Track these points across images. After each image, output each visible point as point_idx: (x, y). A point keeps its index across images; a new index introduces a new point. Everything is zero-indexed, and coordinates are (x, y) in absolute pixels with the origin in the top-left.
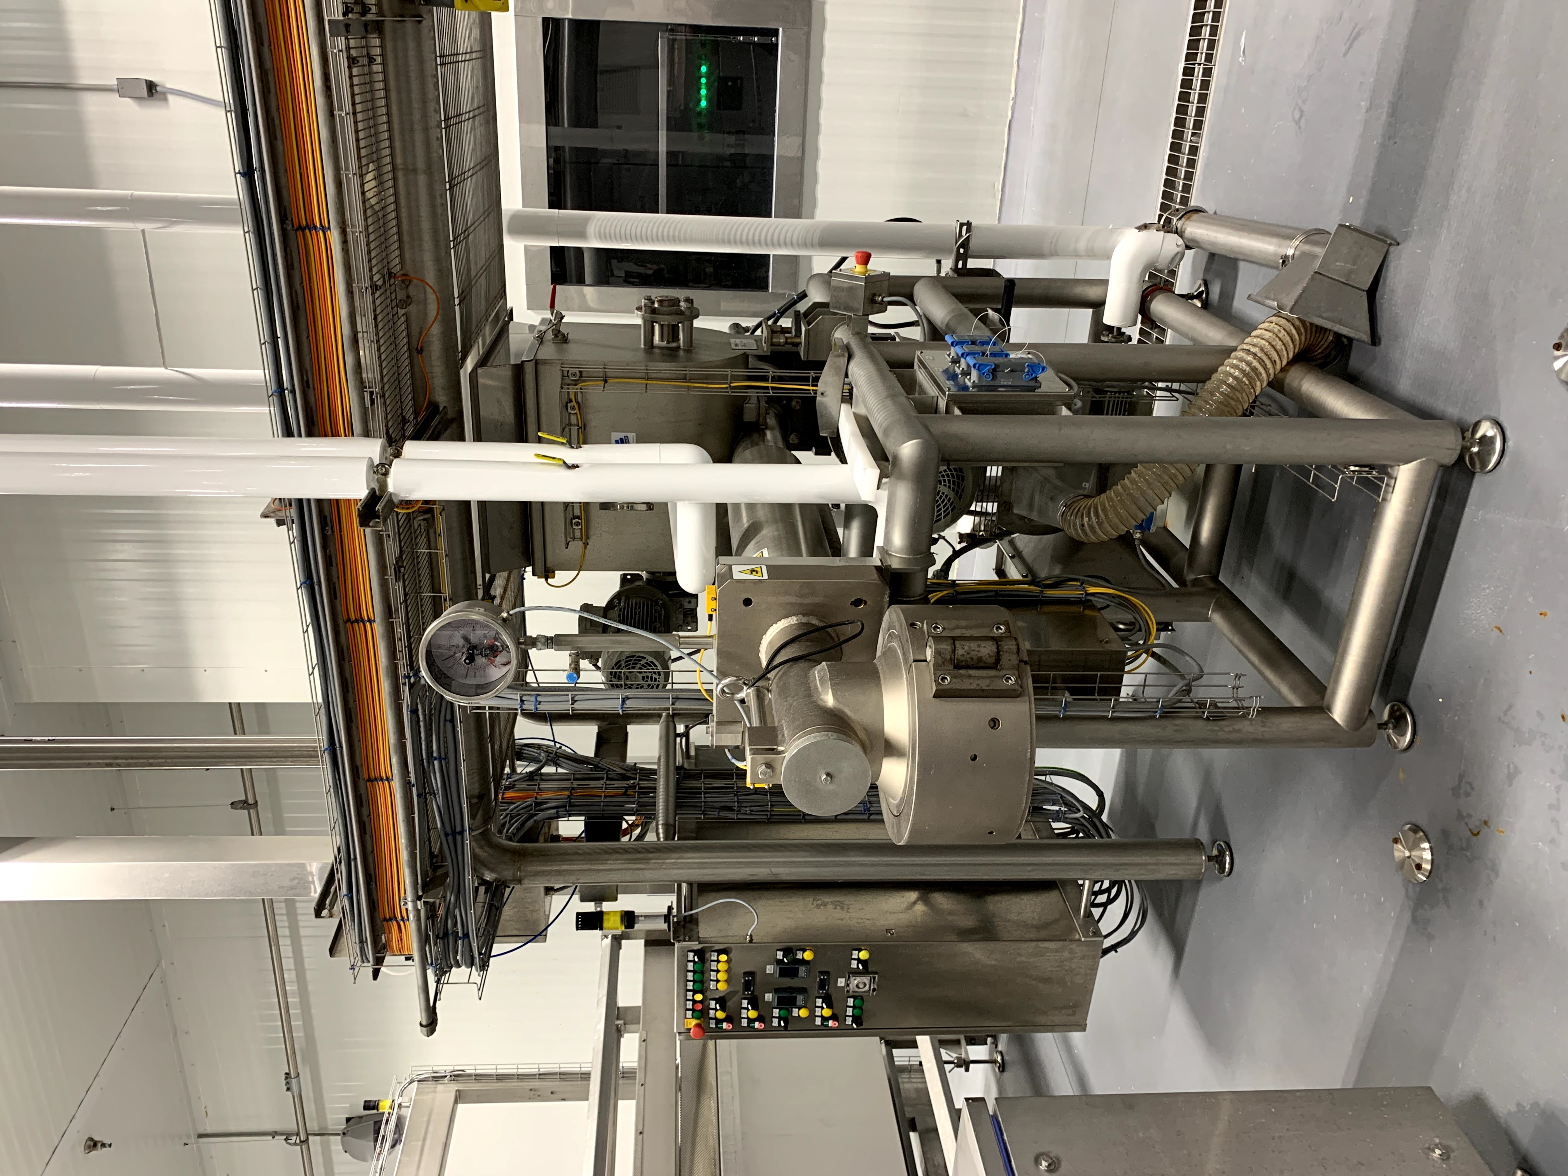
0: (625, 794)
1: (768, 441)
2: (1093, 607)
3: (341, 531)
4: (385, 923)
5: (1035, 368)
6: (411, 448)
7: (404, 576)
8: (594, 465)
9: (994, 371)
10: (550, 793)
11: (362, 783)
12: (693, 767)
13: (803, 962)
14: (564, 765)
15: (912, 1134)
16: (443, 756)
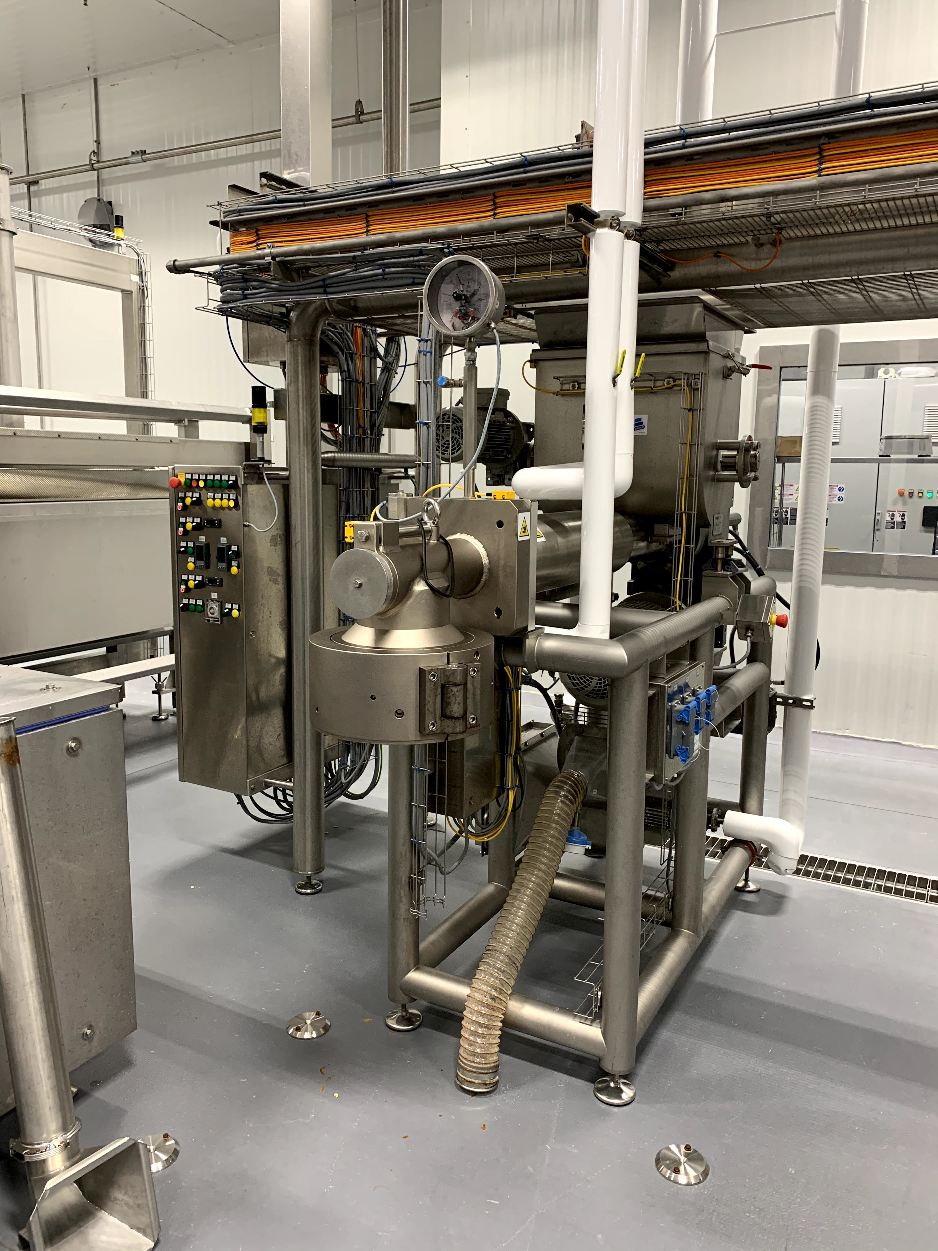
0: (359, 426)
1: (637, 543)
2: (499, 795)
3: (568, 189)
4: (254, 230)
5: (686, 753)
6: (633, 247)
7: (530, 242)
8: (615, 400)
9: (683, 723)
10: (360, 365)
11: (364, 210)
12: (380, 481)
13: (230, 566)
14: (383, 376)
15: (104, 649)
16: (386, 277)
